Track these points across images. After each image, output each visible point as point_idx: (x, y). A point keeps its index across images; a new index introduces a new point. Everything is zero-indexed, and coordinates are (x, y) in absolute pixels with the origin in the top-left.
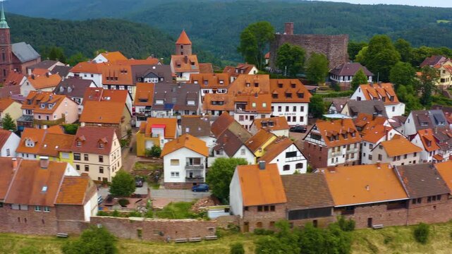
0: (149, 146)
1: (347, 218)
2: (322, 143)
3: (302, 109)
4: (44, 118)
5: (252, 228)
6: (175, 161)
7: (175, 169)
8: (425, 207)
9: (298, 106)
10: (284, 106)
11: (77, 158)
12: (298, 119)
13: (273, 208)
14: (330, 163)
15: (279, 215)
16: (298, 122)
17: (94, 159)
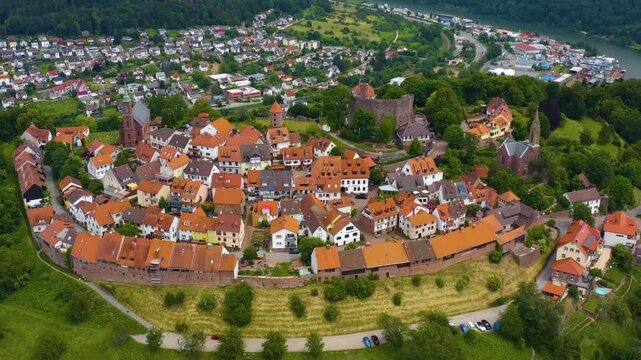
0: (261, 220)
1: (374, 273)
2: (371, 217)
3: (364, 182)
4: (188, 201)
5: (323, 280)
6: (279, 236)
7: (279, 240)
8: (420, 265)
9: (362, 181)
10: (351, 181)
11: (219, 234)
12: (361, 189)
13: (333, 270)
14: (376, 230)
15: (337, 273)
16: (361, 191)
17: (229, 235)
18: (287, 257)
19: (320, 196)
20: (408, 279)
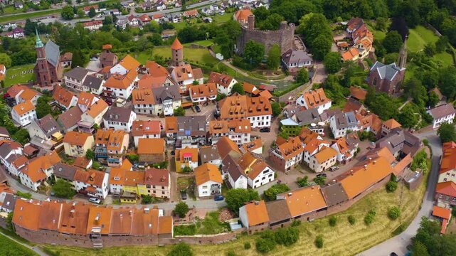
0: (183, 166)
1: (297, 220)
2: (282, 157)
3: (267, 118)
4: (114, 152)
7: (205, 190)
9: (265, 117)
10: (256, 118)
11: (148, 187)
12: (265, 123)
13: (263, 224)
14: (286, 167)
15: (266, 226)
16: (265, 125)
17: (159, 188)
18: (213, 206)
19: (233, 137)
20: (326, 220)
